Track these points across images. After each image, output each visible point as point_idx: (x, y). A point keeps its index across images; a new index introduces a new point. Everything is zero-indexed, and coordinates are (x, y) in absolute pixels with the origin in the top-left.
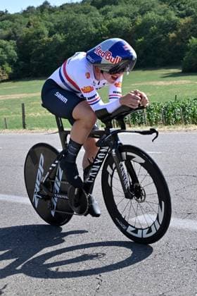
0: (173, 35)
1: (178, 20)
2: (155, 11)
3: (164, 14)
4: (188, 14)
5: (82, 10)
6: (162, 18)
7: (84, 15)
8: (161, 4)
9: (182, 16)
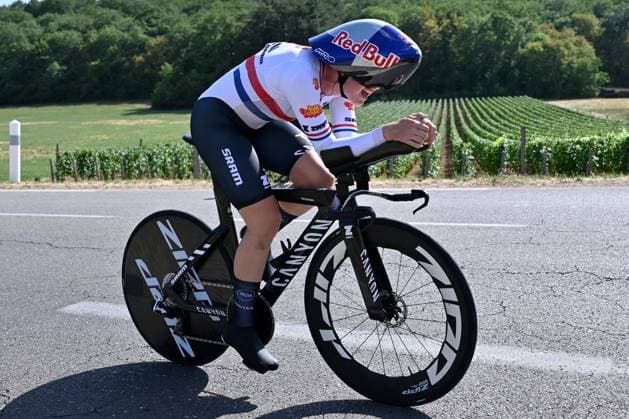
0: (139, 58)
1: (146, 40)
2: (115, 26)
3: (128, 30)
4: (161, 32)
5: (10, 16)
6: (126, 35)
7: (14, 24)
8: (125, 17)
9: (153, 35)
